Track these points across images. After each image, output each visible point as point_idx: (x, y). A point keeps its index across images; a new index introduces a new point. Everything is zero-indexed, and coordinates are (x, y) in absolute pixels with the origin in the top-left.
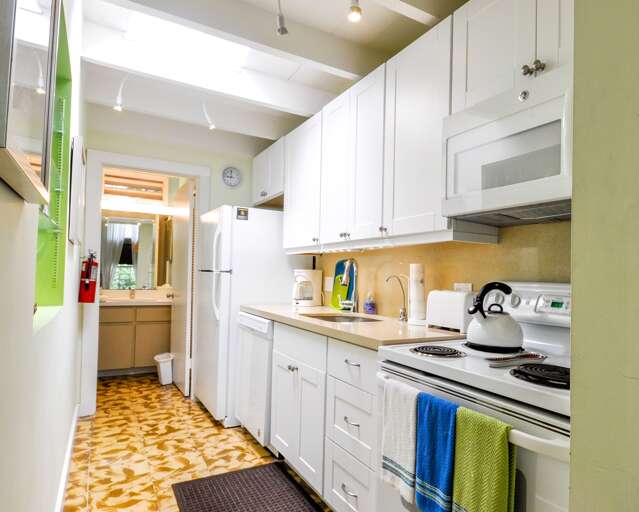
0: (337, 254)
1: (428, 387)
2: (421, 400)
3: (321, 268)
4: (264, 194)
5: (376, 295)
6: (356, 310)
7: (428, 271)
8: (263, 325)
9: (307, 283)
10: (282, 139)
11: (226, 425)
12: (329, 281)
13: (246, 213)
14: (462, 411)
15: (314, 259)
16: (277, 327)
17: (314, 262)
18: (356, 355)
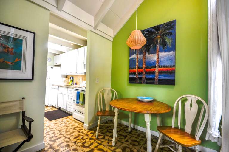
0: (70, 76)
1: (78, 91)
2: (77, 92)
3: (68, 78)
4: (56, 64)
5: (77, 82)
6: (73, 84)
7: (83, 79)
8: (57, 87)
9: (65, 80)
10: (60, 55)
11: (48, 106)
12: (69, 80)
13: (53, 68)
14: (81, 92)
15: (67, 76)
16: (59, 88)
17: (66, 77)
18: (71, 89)
